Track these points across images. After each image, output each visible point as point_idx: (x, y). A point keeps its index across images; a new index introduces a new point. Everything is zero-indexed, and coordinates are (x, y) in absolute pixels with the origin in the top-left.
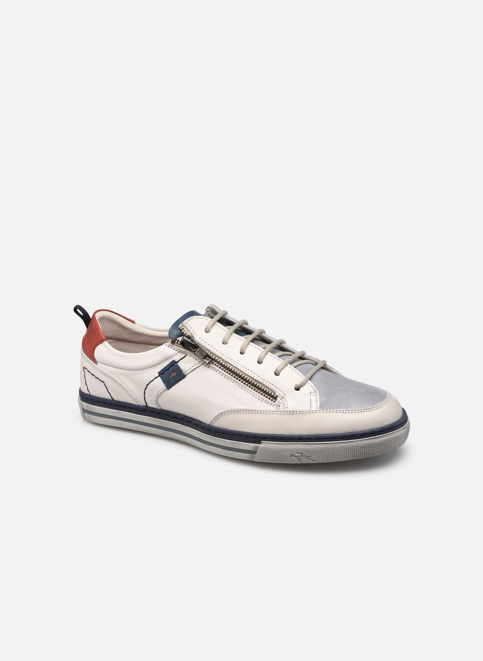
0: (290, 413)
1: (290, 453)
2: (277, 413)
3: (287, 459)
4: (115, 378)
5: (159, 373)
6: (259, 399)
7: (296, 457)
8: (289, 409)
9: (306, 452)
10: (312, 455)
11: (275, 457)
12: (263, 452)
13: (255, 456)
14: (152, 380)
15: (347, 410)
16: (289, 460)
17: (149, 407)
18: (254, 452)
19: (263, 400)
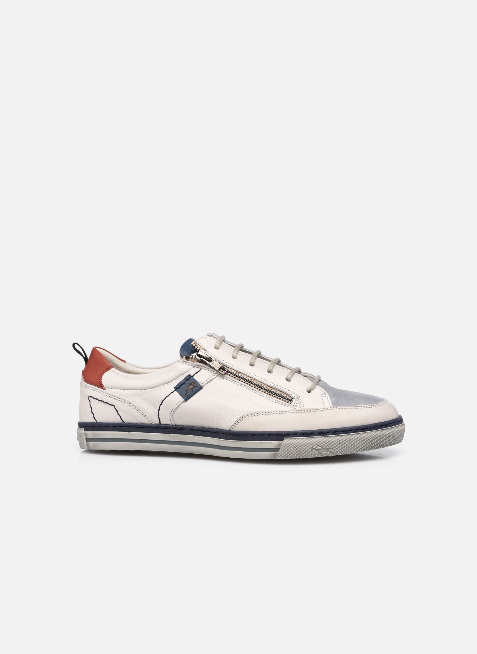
0: (307, 411)
1: (311, 447)
2: (295, 412)
3: (308, 453)
4: (127, 399)
5: (174, 388)
6: (276, 402)
7: (317, 450)
8: (306, 408)
9: (326, 444)
10: (332, 447)
11: (297, 452)
12: (286, 448)
13: (278, 453)
14: (167, 395)
15: (357, 407)
16: (310, 454)
17: (162, 424)
18: (277, 449)
19: (279, 403)
